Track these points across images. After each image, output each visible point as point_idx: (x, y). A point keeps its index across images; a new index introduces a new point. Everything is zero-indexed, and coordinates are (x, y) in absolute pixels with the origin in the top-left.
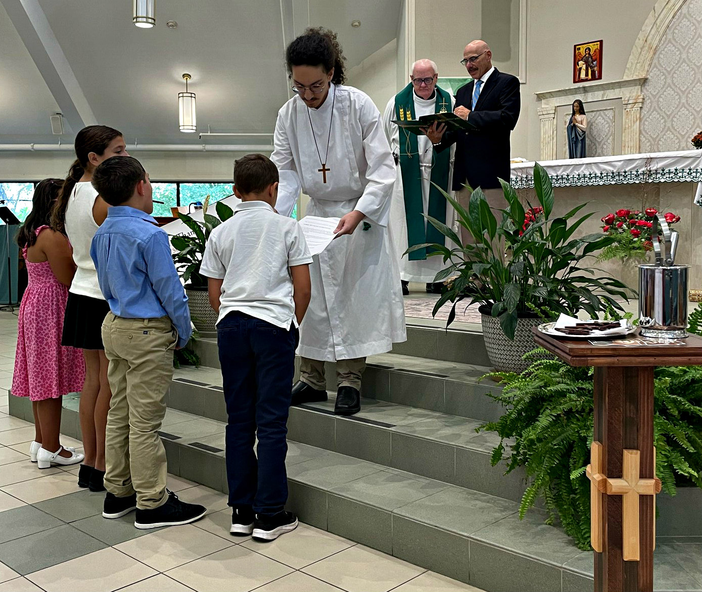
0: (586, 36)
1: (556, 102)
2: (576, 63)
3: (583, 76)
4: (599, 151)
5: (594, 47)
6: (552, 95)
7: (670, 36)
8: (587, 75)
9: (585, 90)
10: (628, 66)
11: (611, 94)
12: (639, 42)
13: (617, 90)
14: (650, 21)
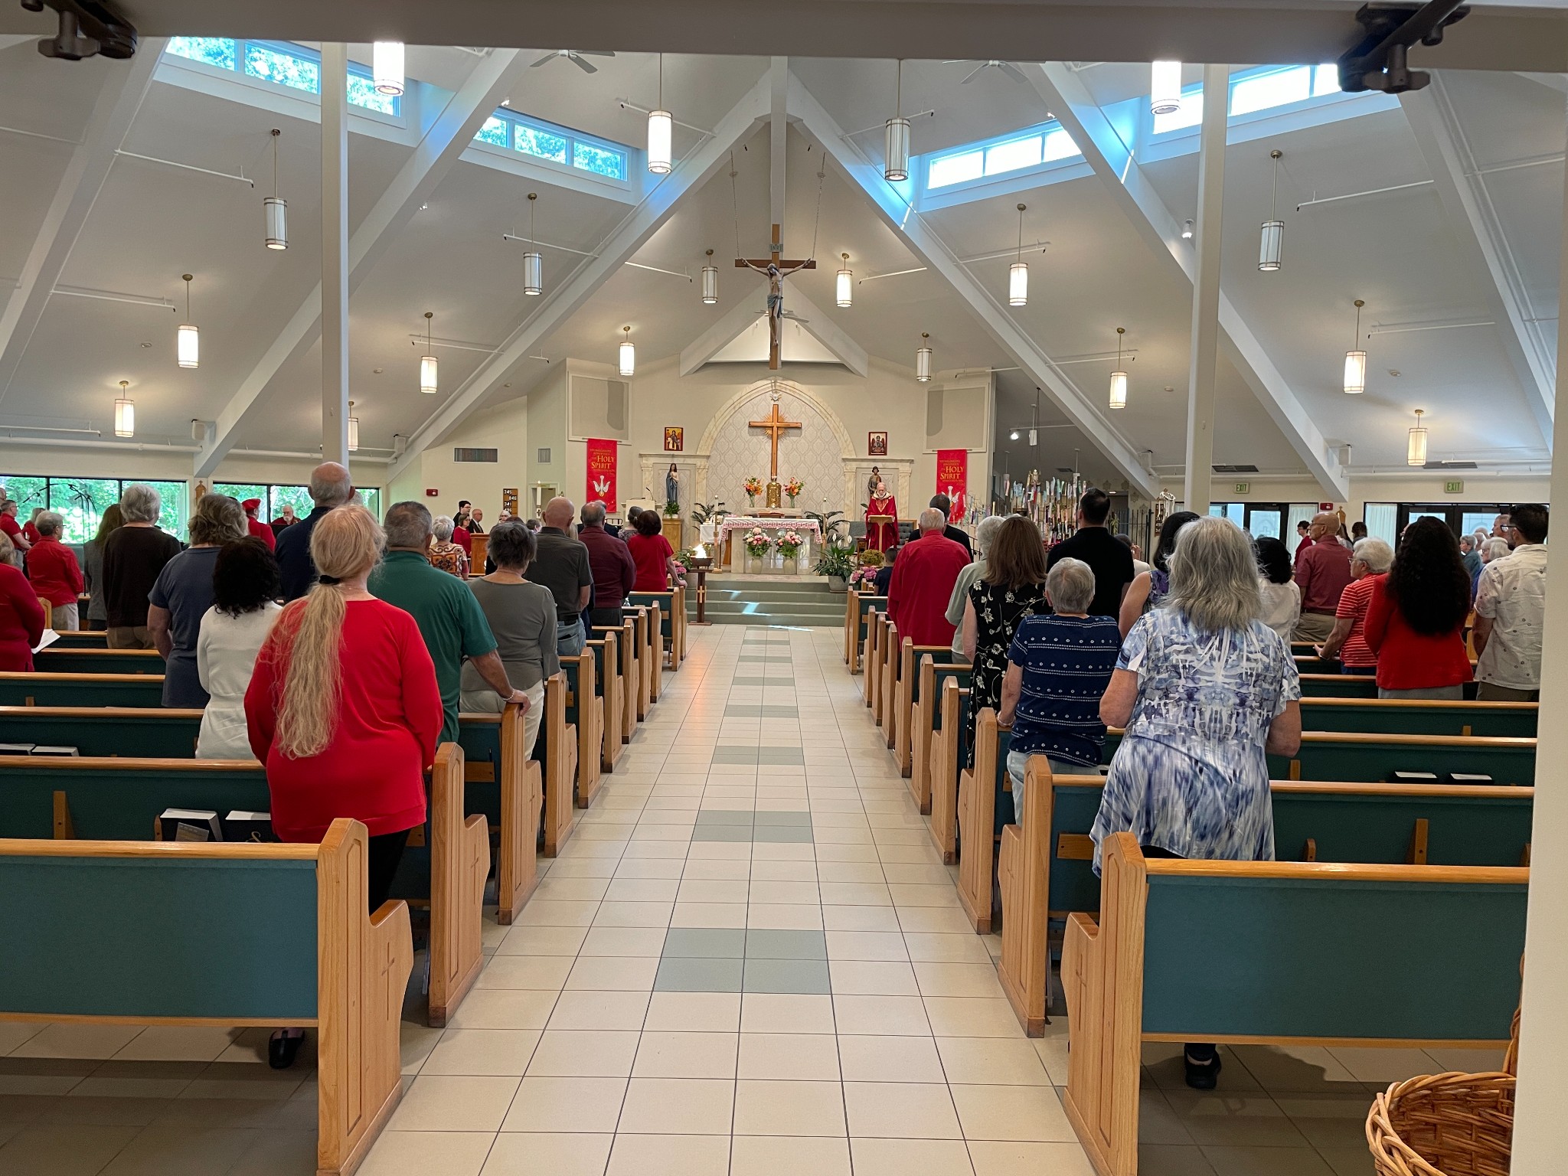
0: (673, 422)
1: (652, 460)
2: (666, 439)
3: (671, 447)
4: (681, 494)
5: (678, 431)
6: (650, 455)
7: (723, 434)
8: (673, 447)
9: (673, 456)
10: (700, 446)
11: (689, 461)
12: (706, 434)
13: (693, 459)
14: (712, 423)
